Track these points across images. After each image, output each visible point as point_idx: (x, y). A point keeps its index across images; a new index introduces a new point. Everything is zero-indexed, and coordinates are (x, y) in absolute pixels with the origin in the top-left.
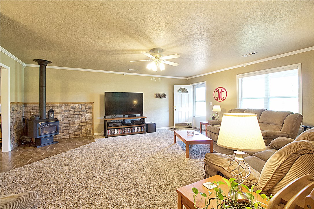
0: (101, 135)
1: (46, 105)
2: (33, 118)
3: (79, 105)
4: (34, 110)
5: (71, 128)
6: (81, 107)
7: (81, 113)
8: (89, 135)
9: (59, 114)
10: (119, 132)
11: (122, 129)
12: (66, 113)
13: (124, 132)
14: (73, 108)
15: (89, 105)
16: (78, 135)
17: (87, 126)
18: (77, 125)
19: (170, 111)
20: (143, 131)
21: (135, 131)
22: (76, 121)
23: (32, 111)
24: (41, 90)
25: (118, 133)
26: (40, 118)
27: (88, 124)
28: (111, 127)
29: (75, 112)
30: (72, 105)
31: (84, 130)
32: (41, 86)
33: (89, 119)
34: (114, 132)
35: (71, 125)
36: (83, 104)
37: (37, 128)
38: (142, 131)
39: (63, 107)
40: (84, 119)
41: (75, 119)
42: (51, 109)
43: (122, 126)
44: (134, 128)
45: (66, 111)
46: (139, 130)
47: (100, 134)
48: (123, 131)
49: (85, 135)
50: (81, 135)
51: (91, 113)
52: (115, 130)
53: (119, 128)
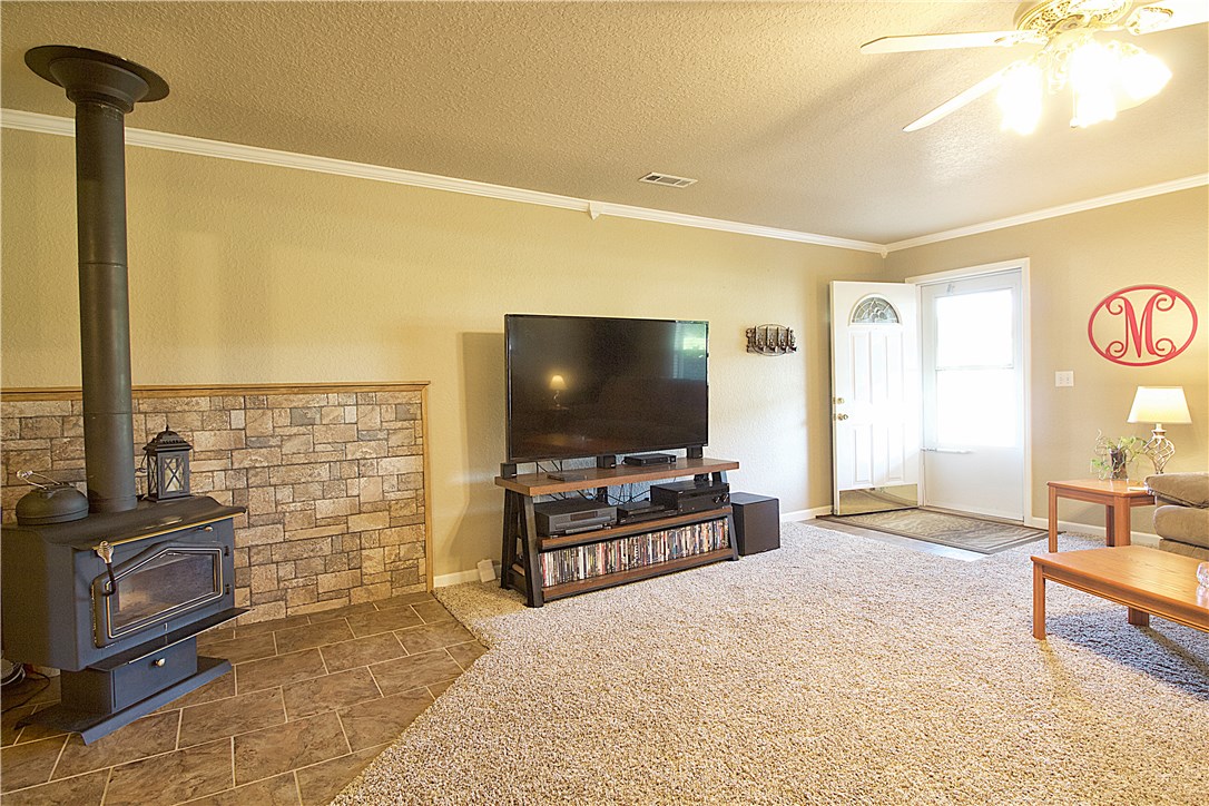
0: (478, 584)
1: (131, 398)
2: (35, 507)
3: (342, 399)
4: (35, 444)
5: (297, 551)
6: (351, 414)
7: (354, 451)
8: (407, 590)
9: (215, 465)
10: (600, 565)
11: (615, 543)
12: (258, 457)
13: (625, 560)
14: (303, 420)
15: (403, 397)
16: (338, 593)
17: (392, 535)
18: (335, 530)
19: (810, 422)
20: (722, 548)
21: (684, 552)
22: (325, 508)
23: (20, 452)
24: (93, 287)
25: (594, 567)
26: (95, 503)
27: (401, 522)
28: (563, 534)
29: (318, 448)
30: (299, 400)
31: (374, 562)
32: (92, 258)
33: (402, 486)
34: (576, 563)
35: (296, 530)
36: (362, 392)
37: (81, 591)
38: (714, 544)
39: (238, 418)
40: (371, 487)
41: (316, 489)
42: (168, 432)
43: (618, 524)
44: (677, 532)
45: (261, 442)
46: (701, 541)
47: (470, 575)
48: (621, 552)
49: (384, 591)
50: (359, 596)
51: (419, 448)
52: (581, 554)
53: (602, 541)
